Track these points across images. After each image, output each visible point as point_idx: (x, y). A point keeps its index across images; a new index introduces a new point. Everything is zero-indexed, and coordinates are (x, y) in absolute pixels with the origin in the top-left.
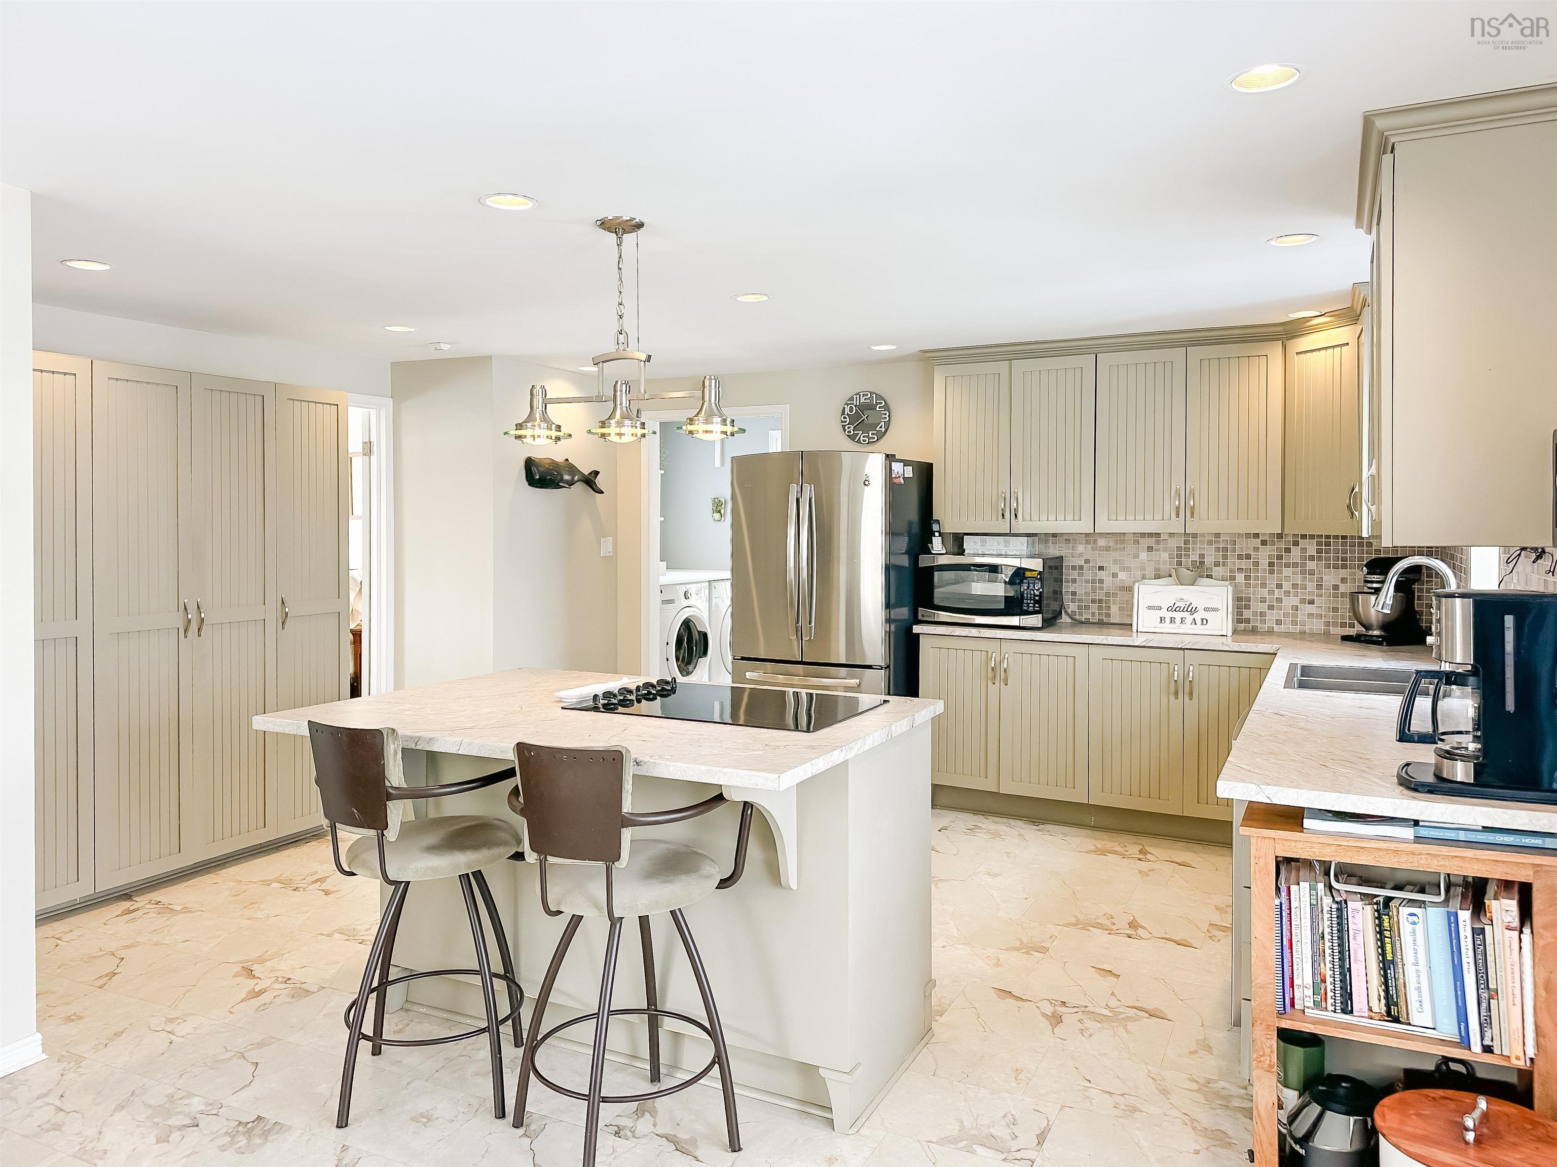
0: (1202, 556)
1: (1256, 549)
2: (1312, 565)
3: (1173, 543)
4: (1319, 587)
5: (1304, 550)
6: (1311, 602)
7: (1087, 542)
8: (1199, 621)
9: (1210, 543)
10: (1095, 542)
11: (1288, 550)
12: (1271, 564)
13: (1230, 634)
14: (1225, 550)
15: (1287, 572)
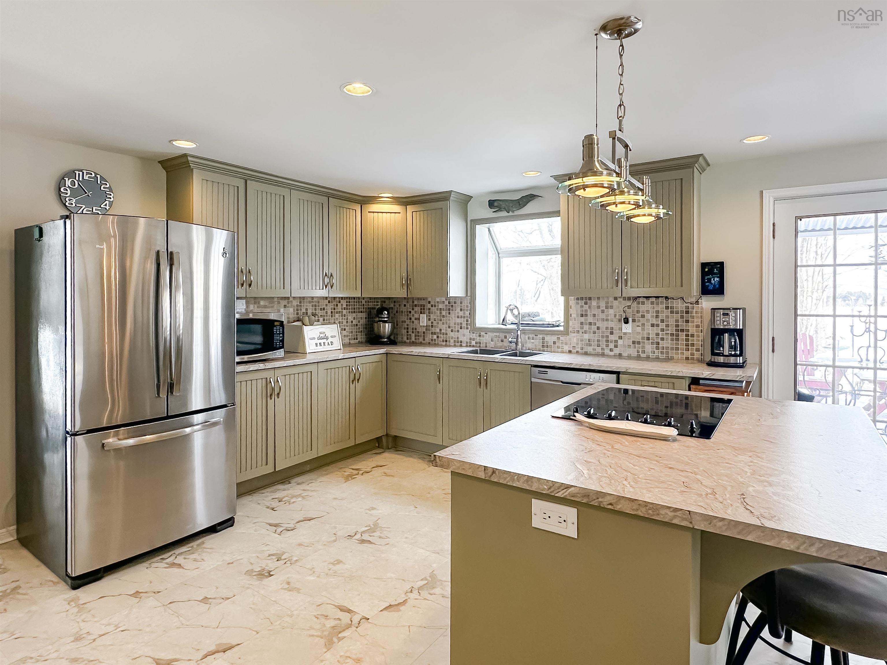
0: (307, 309)
1: (326, 305)
2: (344, 312)
3: (295, 303)
4: (347, 322)
5: (342, 305)
6: (345, 330)
7: (255, 303)
8: (330, 344)
9: (310, 302)
10: (259, 303)
11: (337, 305)
12: (332, 312)
13: (342, 348)
14: (316, 306)
15: (337, 316)
